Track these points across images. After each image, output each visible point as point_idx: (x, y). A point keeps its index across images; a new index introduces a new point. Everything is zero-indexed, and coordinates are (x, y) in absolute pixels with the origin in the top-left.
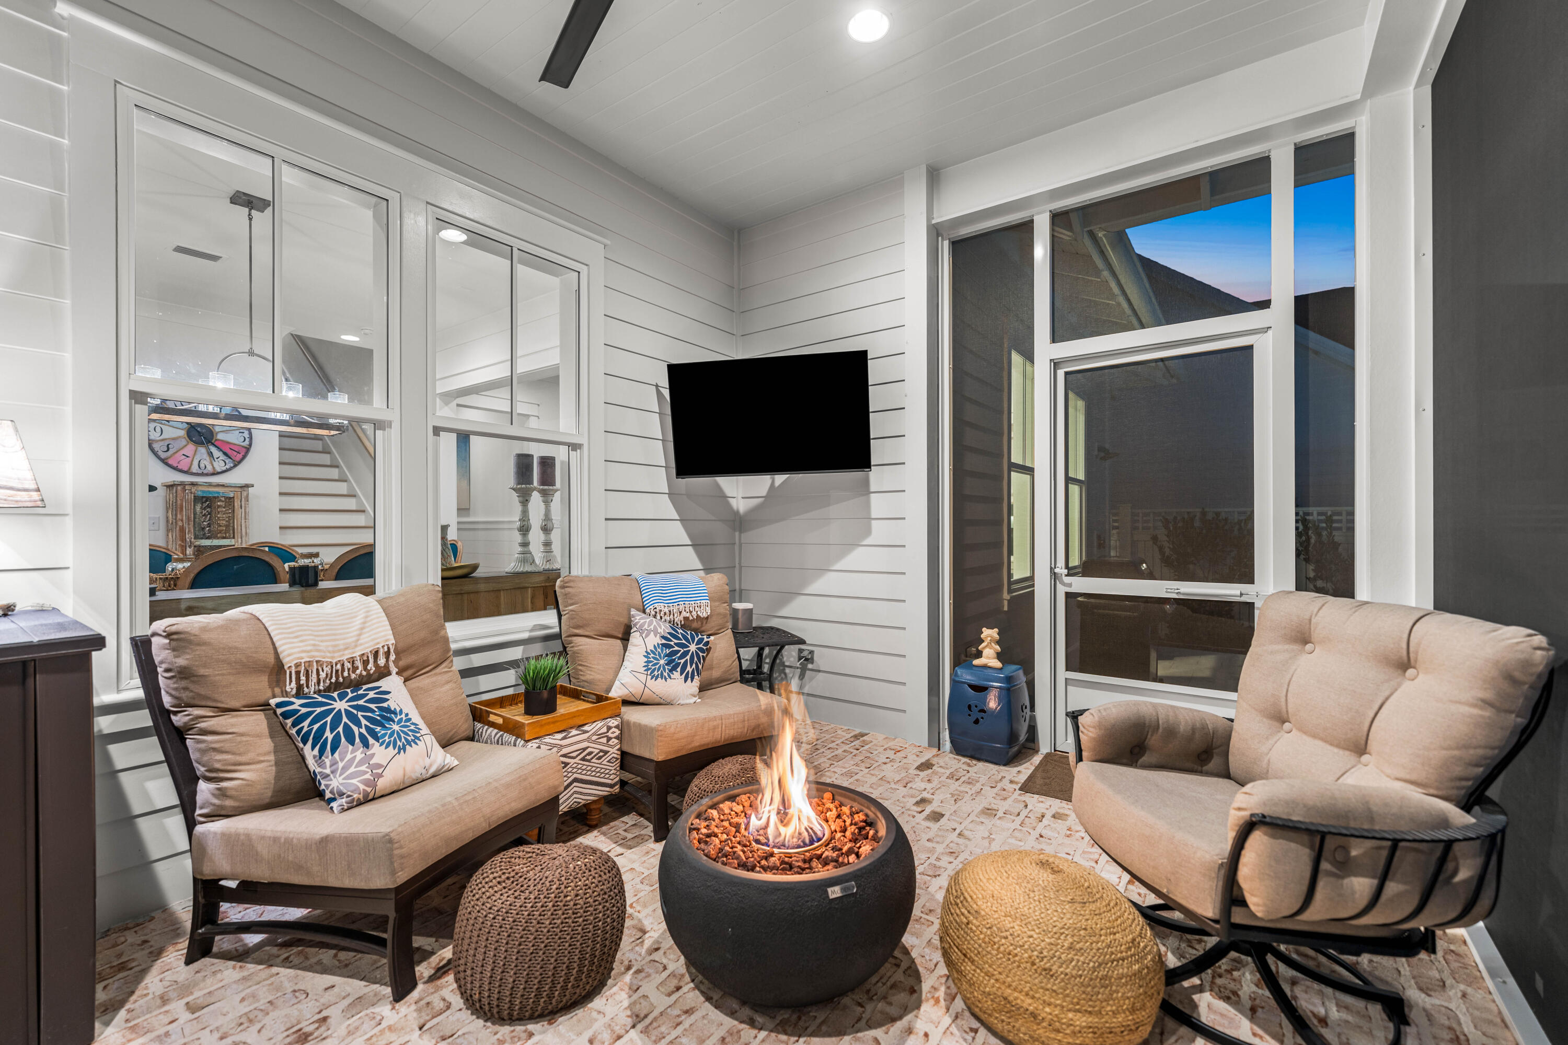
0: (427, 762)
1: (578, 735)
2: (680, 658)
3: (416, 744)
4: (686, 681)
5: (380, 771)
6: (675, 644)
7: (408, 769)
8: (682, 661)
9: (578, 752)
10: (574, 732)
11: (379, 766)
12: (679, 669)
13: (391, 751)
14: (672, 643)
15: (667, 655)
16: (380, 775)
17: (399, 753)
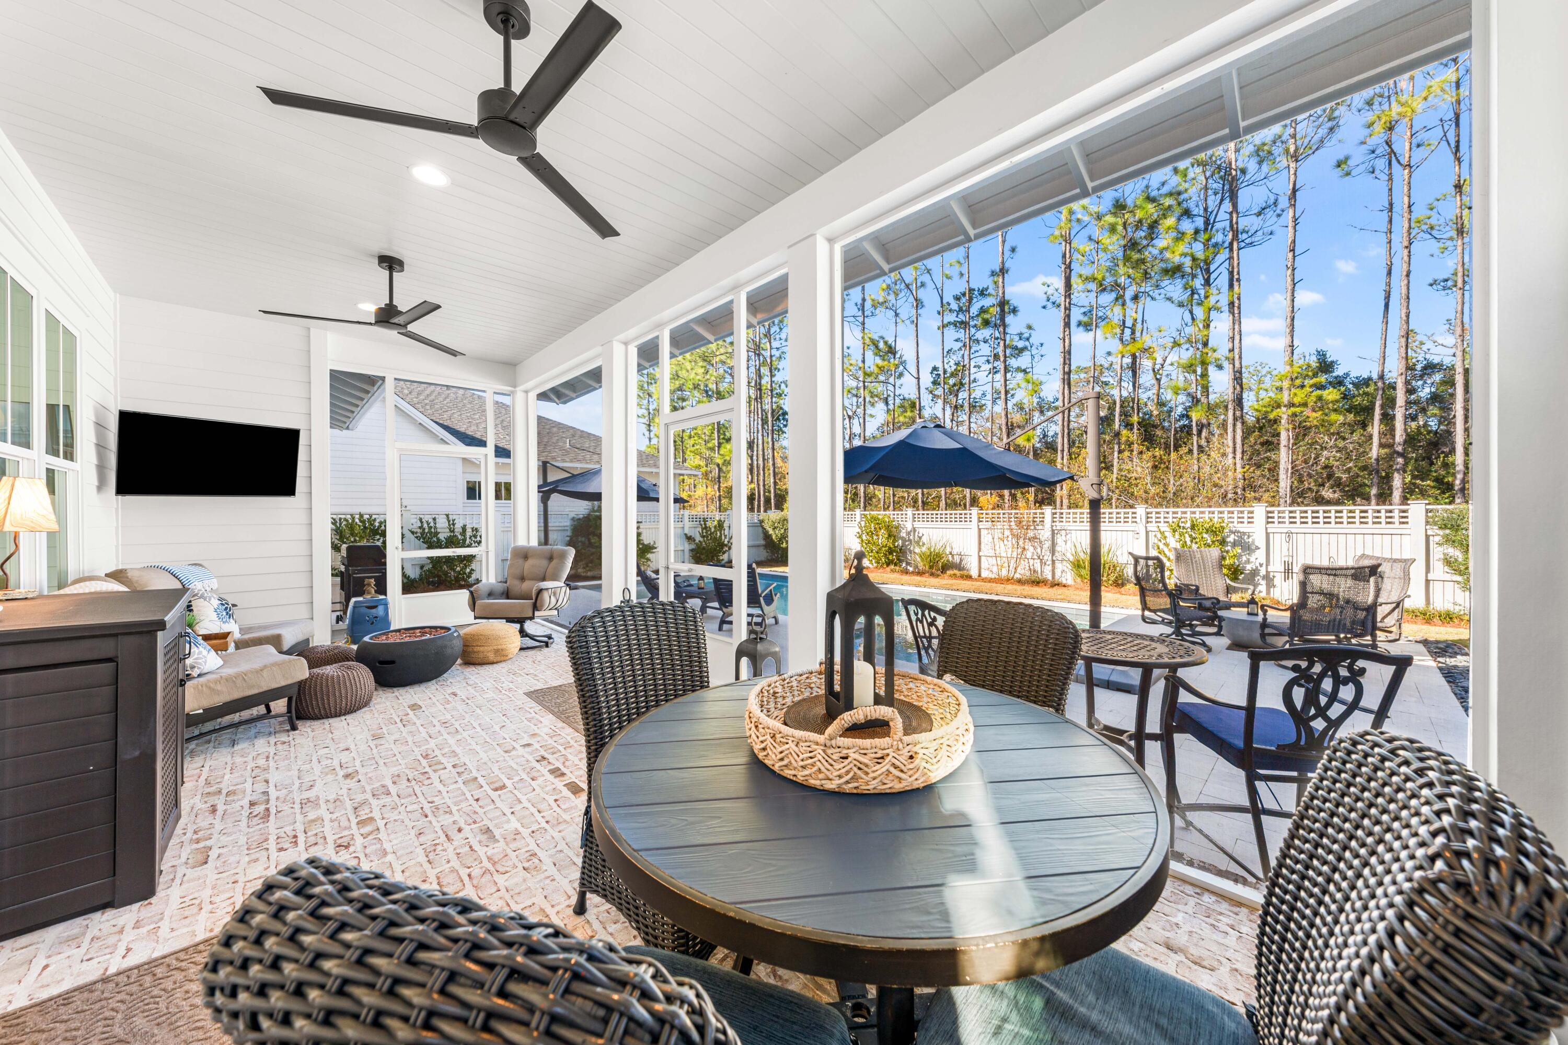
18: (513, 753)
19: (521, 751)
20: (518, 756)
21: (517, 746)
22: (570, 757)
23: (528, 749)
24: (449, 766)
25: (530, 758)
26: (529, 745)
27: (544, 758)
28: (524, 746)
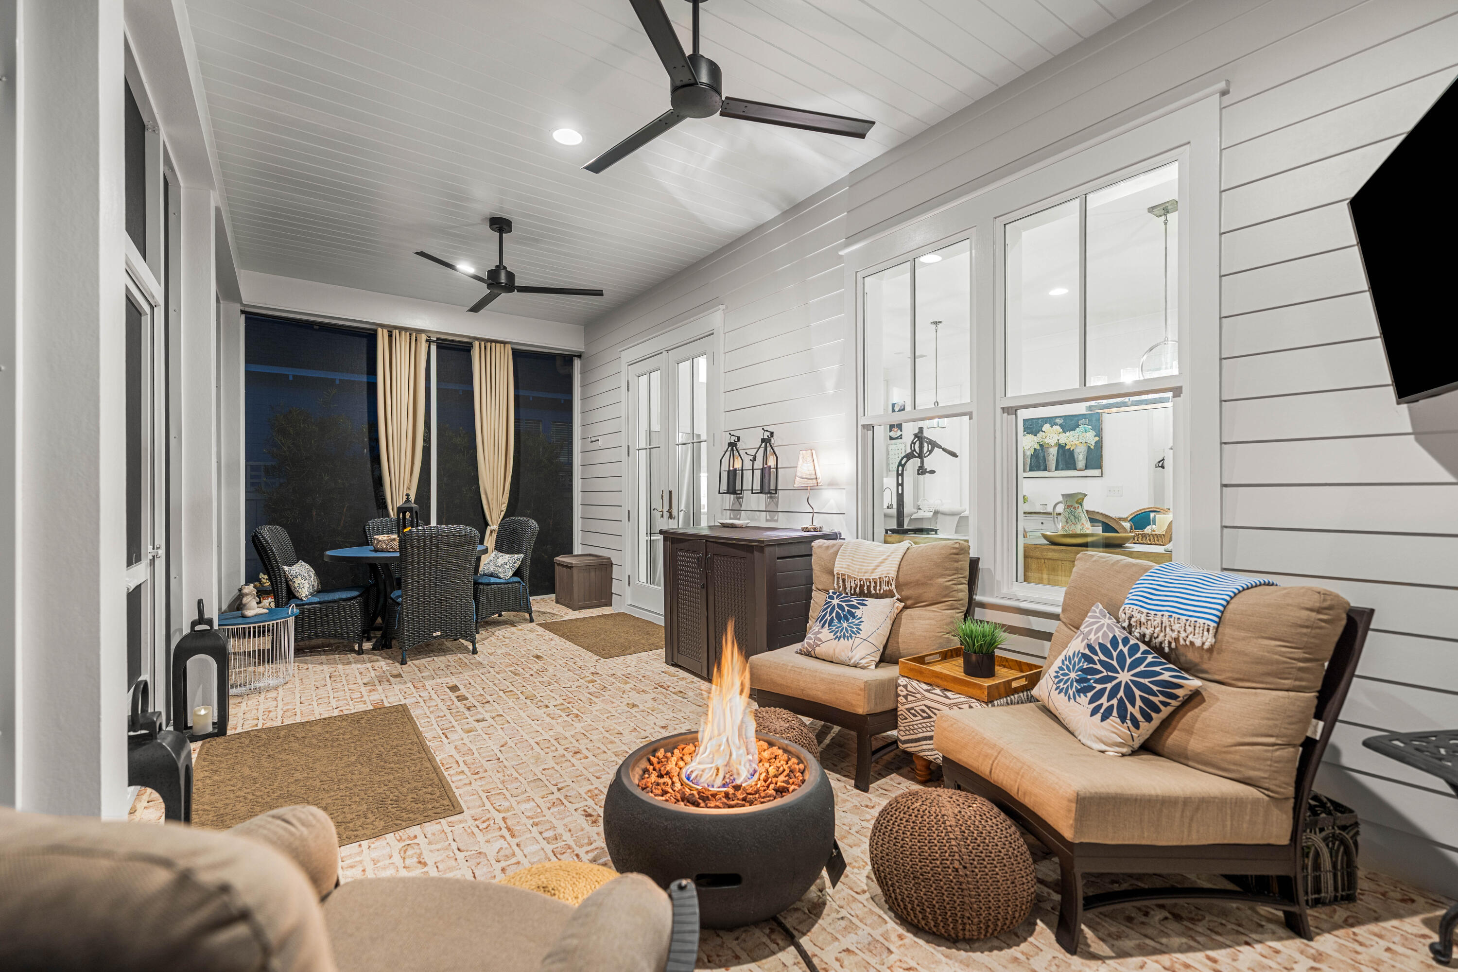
0: (850, 654)
1: (939, 695)
2: (1097, 681)
3: (848, 640)
4: (1093, 714)
5: (819, 643)
6: (1100, 661)
7: (837, 651)
8: (1099, 687)
9: (934, 710)
10: (938, 691)
11: (820, 640)
12: (1090, 695)
13: (832, 636)
14: (1096, 658)
15: (1082, 670)
16: (818, 645)
17: (835, 639)
18: (494, 714)
19: (487, 716)
20: (491, 711)
21: (491, 721)
22: (444, 708)
23: (480, 717)
24: (552, 708)
25: (480, 709)
26: (478, 721)
27: (468, 709)
28: (483, 720)
